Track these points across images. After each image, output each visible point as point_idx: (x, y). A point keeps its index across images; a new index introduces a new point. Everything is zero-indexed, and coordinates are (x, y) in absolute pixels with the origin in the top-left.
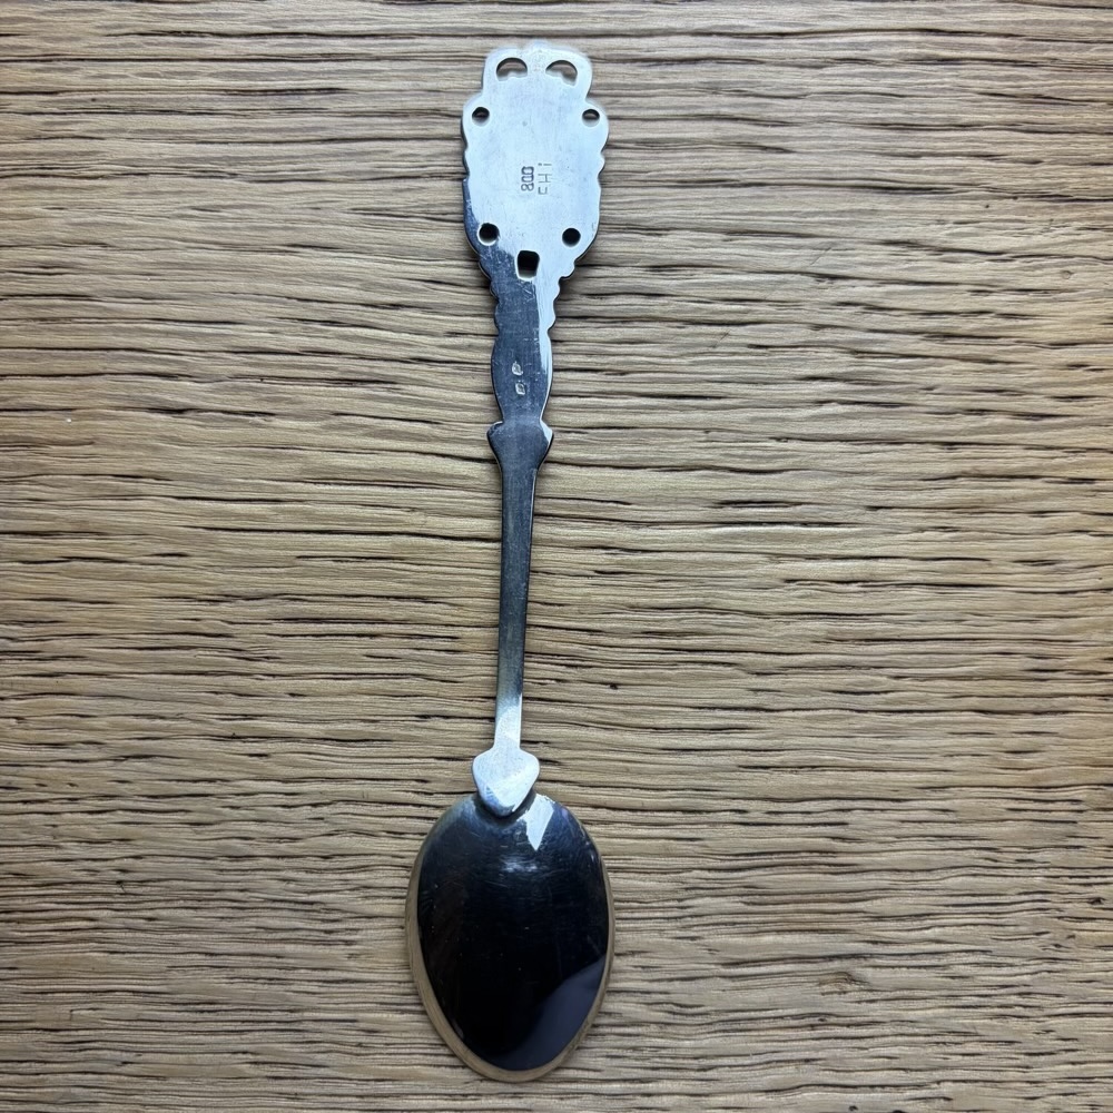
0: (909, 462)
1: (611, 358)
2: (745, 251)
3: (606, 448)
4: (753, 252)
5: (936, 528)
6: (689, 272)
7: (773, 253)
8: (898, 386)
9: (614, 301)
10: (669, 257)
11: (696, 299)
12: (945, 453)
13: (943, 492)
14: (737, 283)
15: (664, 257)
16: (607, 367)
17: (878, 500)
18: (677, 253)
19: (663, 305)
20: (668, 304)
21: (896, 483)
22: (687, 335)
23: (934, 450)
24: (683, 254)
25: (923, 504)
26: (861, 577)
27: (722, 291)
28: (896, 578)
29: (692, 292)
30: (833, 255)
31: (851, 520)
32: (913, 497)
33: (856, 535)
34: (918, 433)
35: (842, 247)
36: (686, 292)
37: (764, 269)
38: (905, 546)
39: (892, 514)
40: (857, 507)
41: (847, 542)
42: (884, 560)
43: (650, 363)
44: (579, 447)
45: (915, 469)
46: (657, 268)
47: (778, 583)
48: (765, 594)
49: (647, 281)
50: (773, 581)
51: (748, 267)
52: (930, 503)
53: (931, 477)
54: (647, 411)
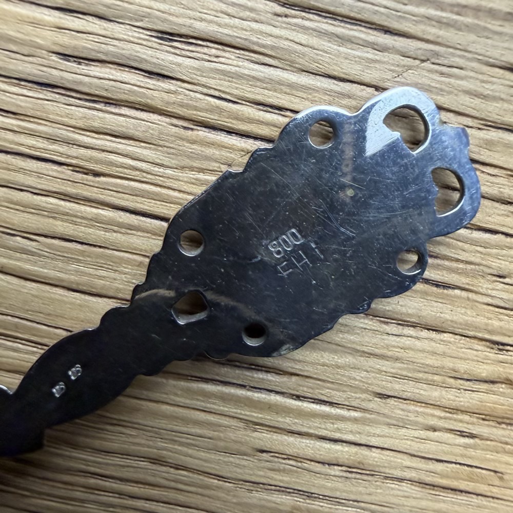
0: (444, 355)
1: (82, 151)
2: (302, 38)
3: (60, 264)
4: (314, 41)
5: (451, 431)
6: (214, 51)
7: (342, 49)
8: (461, 266)
9: (96, 70)
10: (188, 22)
11: (217, 94)
12: (492, 355)
13: (474, 395)
14: (280, 83)
15: (180, 21)
16: (74, 162)
17: (392, 389)
18: (201, 20)
19: (168, 92)
20: (175, 92)
21: (421, 375)
22: (193, 142)
23: (480, 348)
24: (210, 22)
25: (444, 402)
26: (346, 462)
27: (258, 90)
28: (387, 471)
29: (212, 83)
30: (430, 71)
31: (353, 404)
32: (435, 394)
33: (355, 420)
34: (468, 325)
35: (446, 62)
36: (204, 80)
37: (324, 70)
38: (409, 442)
39: (404, 407)
40: (366, 391)
41: (341, 425)
42: (379, 451)
43: (136, 169)
44: (24, 256)
45: (449, 363)
46: (167, 36)
47: (249, 451)
48: (231, 459)
49: (150, 52)
50: (243, 449)
51: (302, 62)
52: (454, 404)
53: (466, 377)
54: (123, 230)
